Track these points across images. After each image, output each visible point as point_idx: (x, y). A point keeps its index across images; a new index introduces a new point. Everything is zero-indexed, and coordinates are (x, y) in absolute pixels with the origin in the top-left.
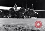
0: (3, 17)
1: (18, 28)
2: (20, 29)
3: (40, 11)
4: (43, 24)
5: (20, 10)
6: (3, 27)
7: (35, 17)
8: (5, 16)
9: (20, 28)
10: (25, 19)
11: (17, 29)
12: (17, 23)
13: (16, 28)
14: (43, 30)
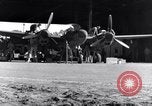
0: (9, 58)
1: (60, 97)
2: (69, 100)
3: (134, 39)
4: (146, 83)
5: (69, 35)
6: (10, 93)
7: (119, 57)
8: (17, 56)
9: (68, 97)
10: (83, 64)
11: (56, 99)
12: (59, 78)
13: (54, 95)
14: (145, 103)
